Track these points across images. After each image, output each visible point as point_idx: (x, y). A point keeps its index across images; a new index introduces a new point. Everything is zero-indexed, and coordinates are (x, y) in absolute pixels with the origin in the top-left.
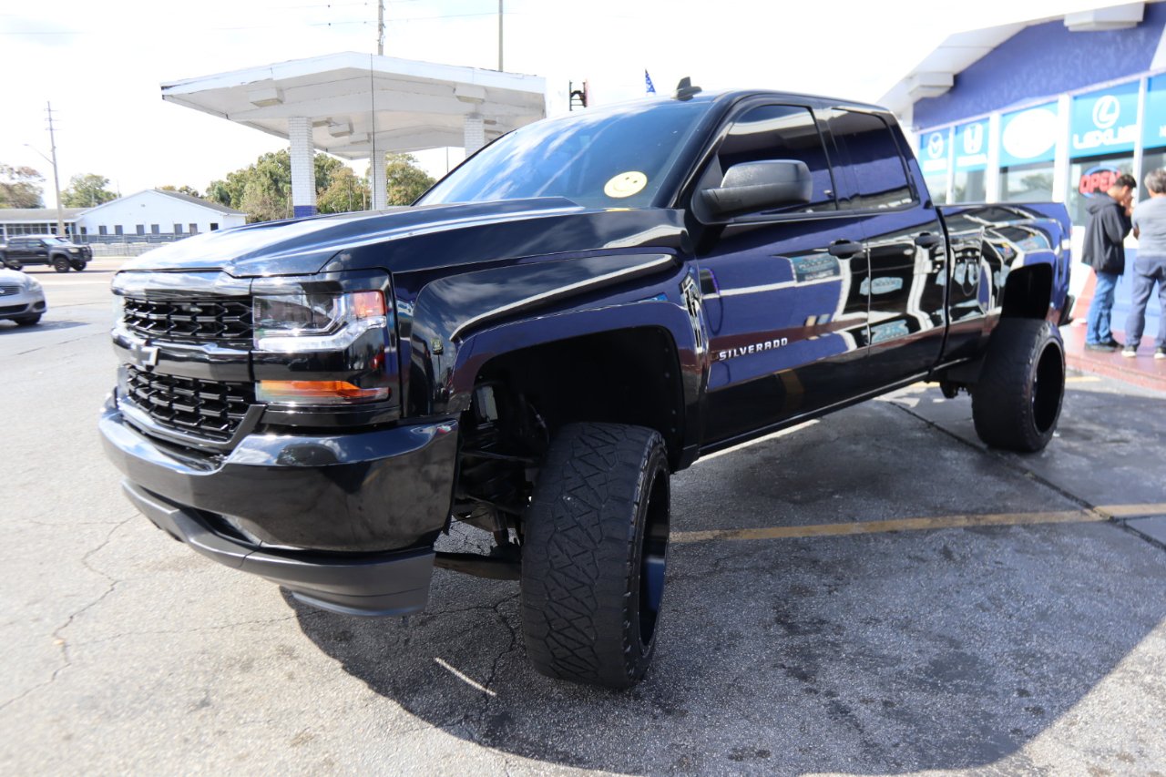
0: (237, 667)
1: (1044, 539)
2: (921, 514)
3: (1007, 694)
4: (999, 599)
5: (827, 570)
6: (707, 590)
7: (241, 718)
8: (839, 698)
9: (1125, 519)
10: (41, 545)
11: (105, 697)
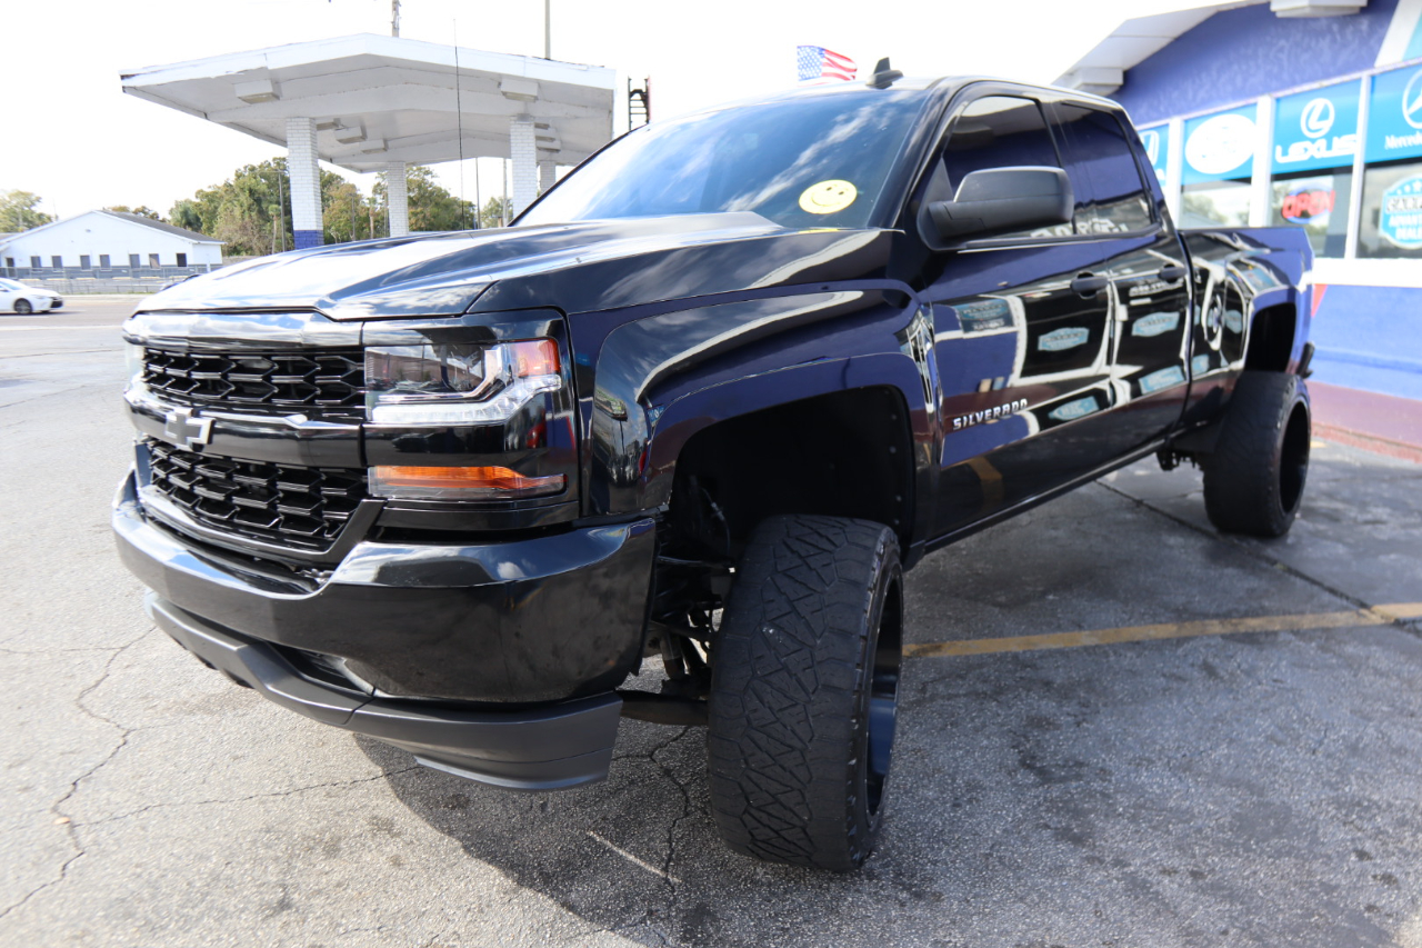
0: (319, 850)
1: (1323, 649)
2: (1163, 619)
3: (1342, 857)
4: (1294, 729)
5: (1065, 694)
6: (921, 724)
7: (339, 925)
8: (1132, 868)
9: (1414, 621)
10: (16, 682)
11: (141, 900)
